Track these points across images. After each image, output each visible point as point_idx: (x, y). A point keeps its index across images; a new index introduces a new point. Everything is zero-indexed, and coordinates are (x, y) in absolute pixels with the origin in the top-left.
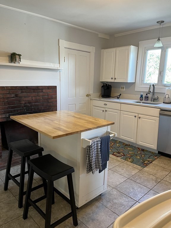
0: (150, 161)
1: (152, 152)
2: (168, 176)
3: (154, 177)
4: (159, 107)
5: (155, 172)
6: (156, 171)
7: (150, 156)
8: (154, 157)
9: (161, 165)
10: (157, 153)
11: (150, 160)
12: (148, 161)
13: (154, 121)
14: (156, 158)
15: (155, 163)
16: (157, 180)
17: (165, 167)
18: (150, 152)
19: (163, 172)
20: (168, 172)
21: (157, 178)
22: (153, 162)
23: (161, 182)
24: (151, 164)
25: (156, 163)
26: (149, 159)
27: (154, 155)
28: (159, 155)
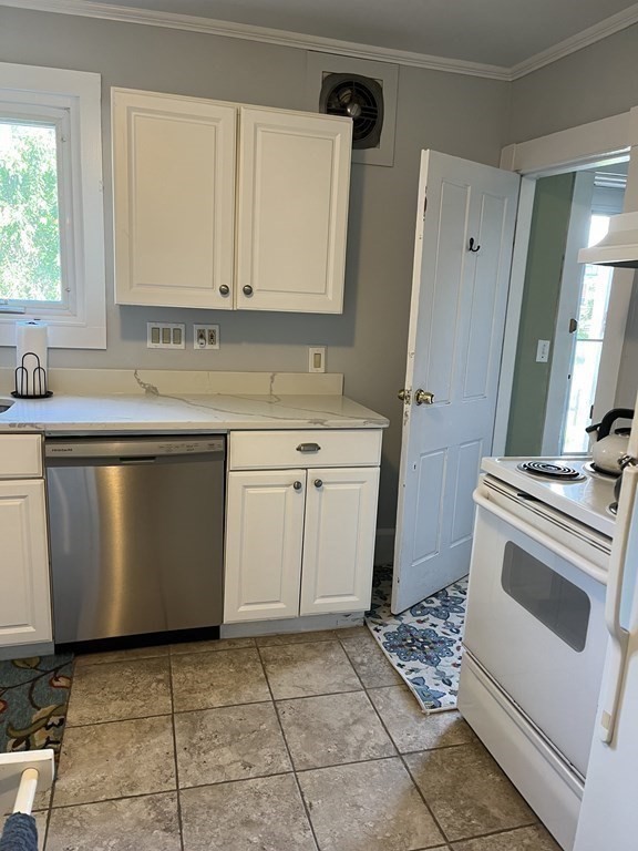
0: (55, 720)
1: (24, 661)
2: (182, 755)
3: (139, 804)
4: (32, 425)
5: (118, 769)
6: (118, 758)
7: (32, 688)
8: (51, 684)
9: (112, 708)
10: (53, 653)
11: (48, 709)
12: (48, 728)
13: (17, 502)
14: (63, 682)
15: (81, 718)
16: (161, 813)
17: (138, 713)
18: (13, 661)
19: (148, 748)
20: (165, 728)
21: (153, 800)
22: (72, 716)
23: (184, 811)
24: (68, 733)
25: (86, 712)
26: (38, 714)
27: (47, 673)
28: (63, 659)
